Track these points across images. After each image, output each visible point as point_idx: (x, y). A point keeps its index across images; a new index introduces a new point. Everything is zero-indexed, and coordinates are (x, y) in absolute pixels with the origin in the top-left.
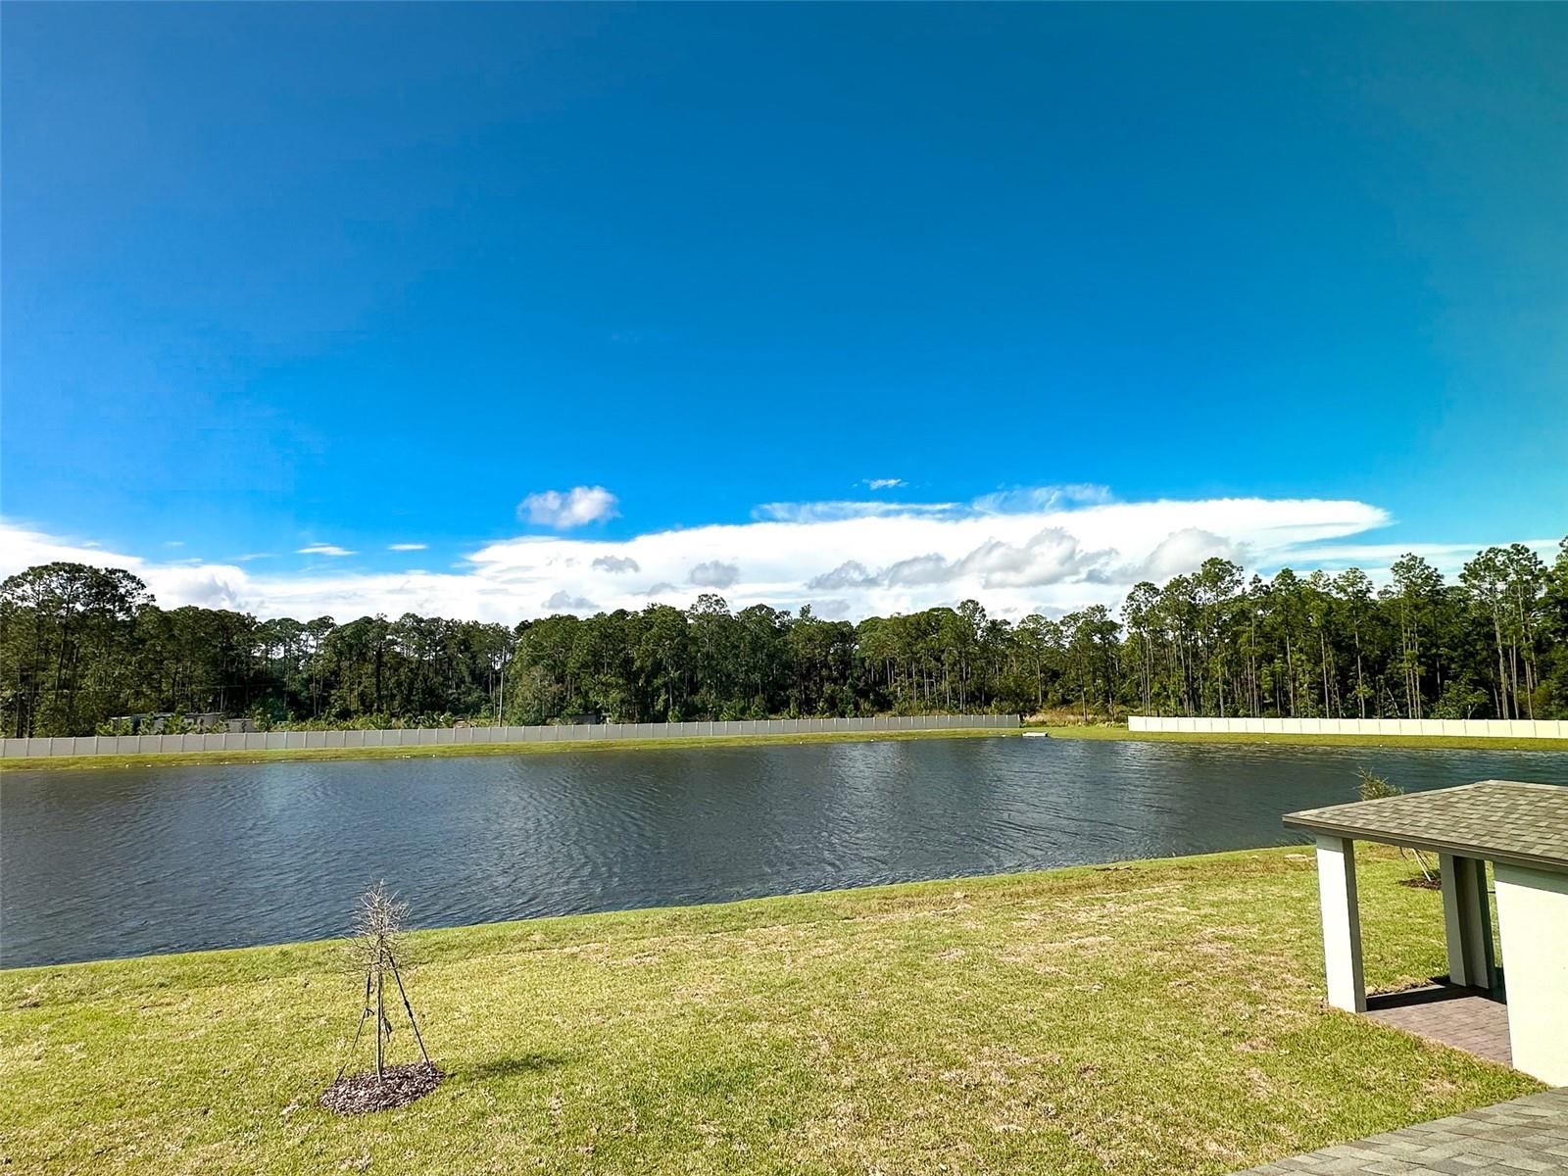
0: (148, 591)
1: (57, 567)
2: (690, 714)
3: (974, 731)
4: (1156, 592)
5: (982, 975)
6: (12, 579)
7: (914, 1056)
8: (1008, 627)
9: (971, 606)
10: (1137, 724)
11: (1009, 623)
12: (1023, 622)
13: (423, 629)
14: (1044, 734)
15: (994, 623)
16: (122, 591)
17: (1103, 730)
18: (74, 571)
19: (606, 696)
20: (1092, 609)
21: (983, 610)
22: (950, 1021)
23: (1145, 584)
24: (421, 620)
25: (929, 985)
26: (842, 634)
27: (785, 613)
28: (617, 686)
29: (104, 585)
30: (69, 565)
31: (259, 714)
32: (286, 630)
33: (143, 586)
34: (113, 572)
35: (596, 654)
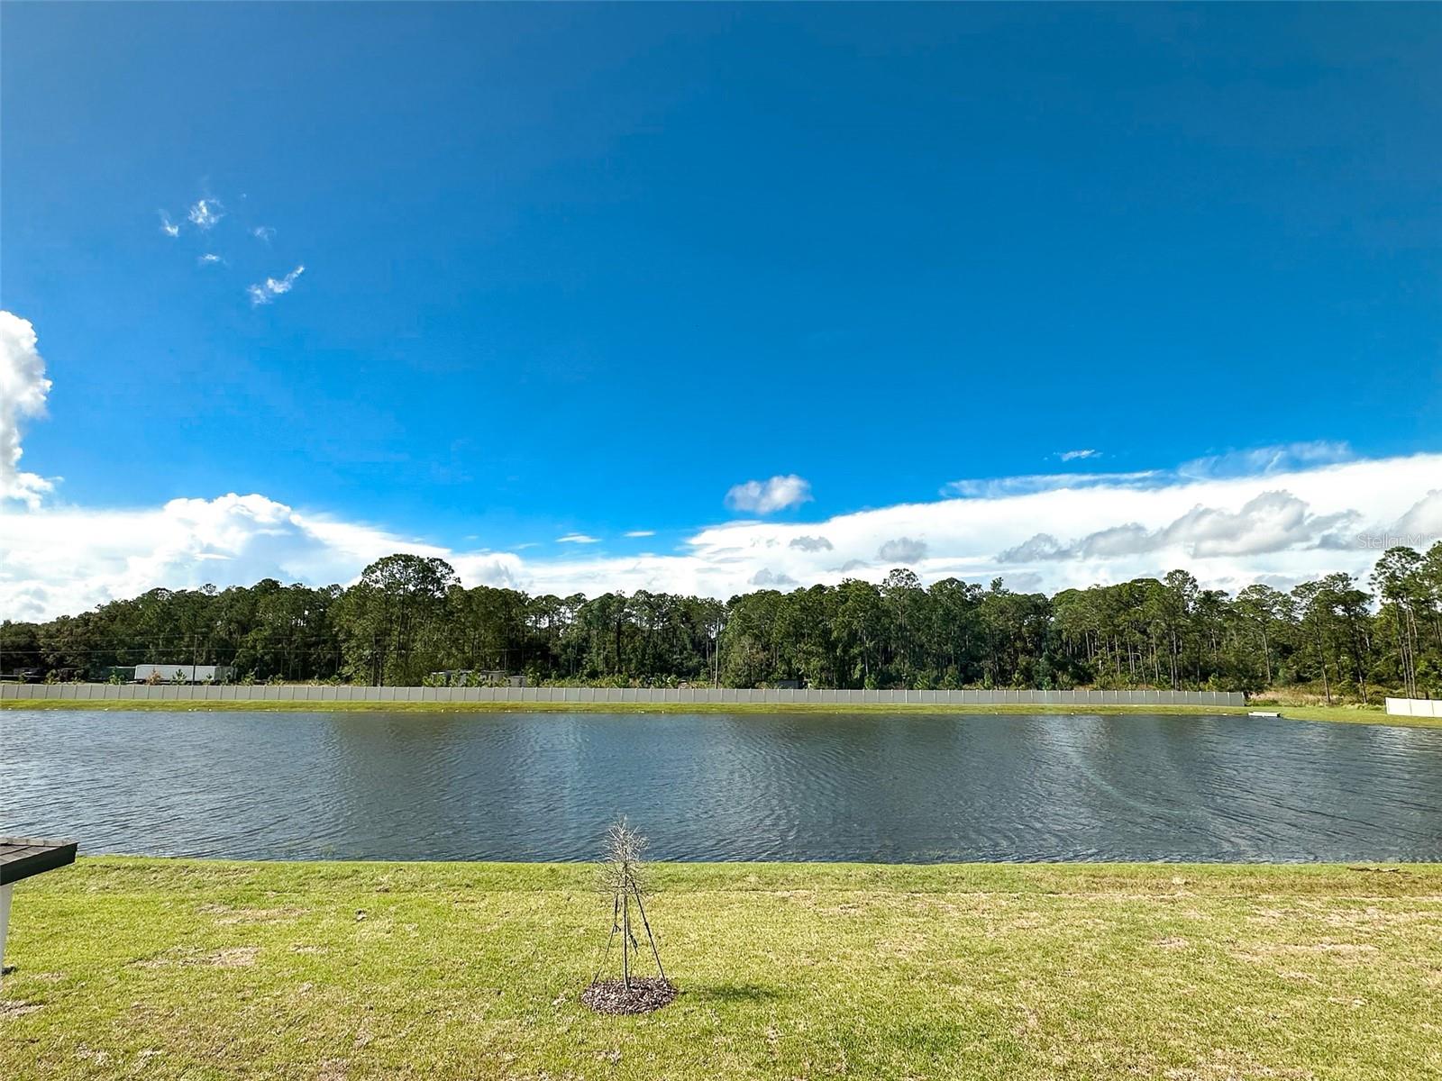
0: (456, 575)
1: (397, 558)
2: (885, 682)
3: (1189, 708)
4: (1416, 557)
5: (1209, 970)
6: (369, 567)
7: (1133, 1045)
8: (1225, 598)
9: (1180, 577)
10: (1397, 707)
11: (1227, 594)
12: (1243, 593)
13: (651, 603)
14: (1275, 715)
15: (1208, 594)
16: (438, 575)
17: (1353, 712)
18: (408, 559)
19: (807, 664)
20: (1333, 578)
21: (1195, 580)
22: (1174, 1015)
23: (1399, 549)
24: (651, 596)
25: (1147, 972)
26: (1036, 607)
27: (976, 586)
28: (818, 655)
29: (427, 570)
30: (404, 556)
31: (531, 673)
32: (548, 605)
33: (453, 571)
34: (433, 560)
35: (797, 624)
